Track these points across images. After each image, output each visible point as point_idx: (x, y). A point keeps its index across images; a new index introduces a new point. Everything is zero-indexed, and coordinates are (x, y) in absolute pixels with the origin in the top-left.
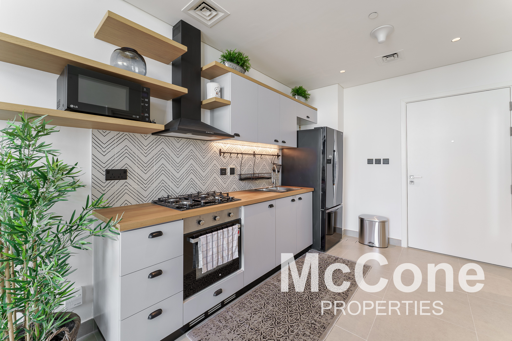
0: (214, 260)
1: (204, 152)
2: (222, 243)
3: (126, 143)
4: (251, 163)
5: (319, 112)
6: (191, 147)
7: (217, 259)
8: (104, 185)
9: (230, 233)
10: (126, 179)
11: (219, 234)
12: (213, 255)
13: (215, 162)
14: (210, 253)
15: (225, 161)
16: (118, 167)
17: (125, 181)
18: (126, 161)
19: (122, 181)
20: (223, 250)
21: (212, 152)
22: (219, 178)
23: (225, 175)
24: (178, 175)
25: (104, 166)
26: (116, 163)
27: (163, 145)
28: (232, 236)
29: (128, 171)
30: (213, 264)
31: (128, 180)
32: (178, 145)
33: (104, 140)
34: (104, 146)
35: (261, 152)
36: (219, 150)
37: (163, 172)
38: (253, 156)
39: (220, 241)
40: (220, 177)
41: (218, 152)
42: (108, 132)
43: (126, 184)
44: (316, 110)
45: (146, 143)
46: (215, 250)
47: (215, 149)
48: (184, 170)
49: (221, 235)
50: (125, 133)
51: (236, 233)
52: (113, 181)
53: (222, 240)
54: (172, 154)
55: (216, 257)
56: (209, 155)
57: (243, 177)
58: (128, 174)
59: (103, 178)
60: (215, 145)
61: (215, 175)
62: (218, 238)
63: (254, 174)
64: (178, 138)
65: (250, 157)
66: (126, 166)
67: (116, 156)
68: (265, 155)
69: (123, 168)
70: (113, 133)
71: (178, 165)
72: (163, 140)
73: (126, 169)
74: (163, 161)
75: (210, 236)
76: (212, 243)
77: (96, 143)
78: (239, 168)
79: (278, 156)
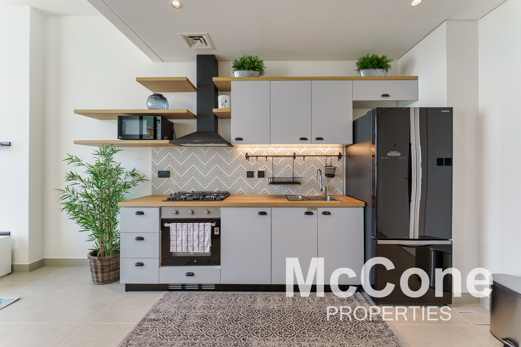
0: (183, 245)
1: (229, 156)
2: (192, 234)
3: (169, 153)
4: (289, 165)
5: (421, 82)
6: (217, 153)
7: (186, 245)
8: (158, 180)
9: (201, 228)
10: (169, 177)
11: (189, 226)
12: (182, 240)
13: (241, 165)
14: (180, 239)
15: (253, 164)
16: (165, 170)
17: (169, 178)
18: (170, 165)
19: (167, 179)
20: (193, 241)
21: (238, 156)
22: (246, 181)
23: (253, 178)
24: (205, 176)
25: (157, 168)
26: (164, 167)
27: (193, 153)
28: (203, 232)
29: (171, 172)
30: (182, 248)
31: (171, 178)
32: (205, 152)
33: (157, 152)
34: (158, 156)
35: (307, 153)
36: (245, 154)
37: (193, 173)
38: (293, 158)
39: (190, 232)
40: (247, 179)
41: (244, 156)
42: (159, 147)
43: (169, 180)
44: (416, 78)
45: (181, 152)
46: (184, 238)
47: (241, 153)
48: (210, 172)
49: (191, 227)
50: (169, 147)
51: (208, 230)
52: (162, 178)
53: (192, 231)
54: (200, 160)
55: (185, 243)
56: (234, 159)
57: (276, 180)
58: (170, 174)
59: (157, 176)
60: (241, 149)
61: (241, 177)
62: (188, 229)
63: (293, 178)
64: (205, 147)
65: (289, 158)
66: (169, 168)
67: (164, 162)
68: (313, 157)
69: (168, 170)
70: (163, 148)
71: (205, 168)
72: (193, 149)
73: (169, 170)
74: (193, 165)
75: (179, 225)
76: (182, 232)
77: (154, 155)
78: (271, 171)
79: (340, 156)
